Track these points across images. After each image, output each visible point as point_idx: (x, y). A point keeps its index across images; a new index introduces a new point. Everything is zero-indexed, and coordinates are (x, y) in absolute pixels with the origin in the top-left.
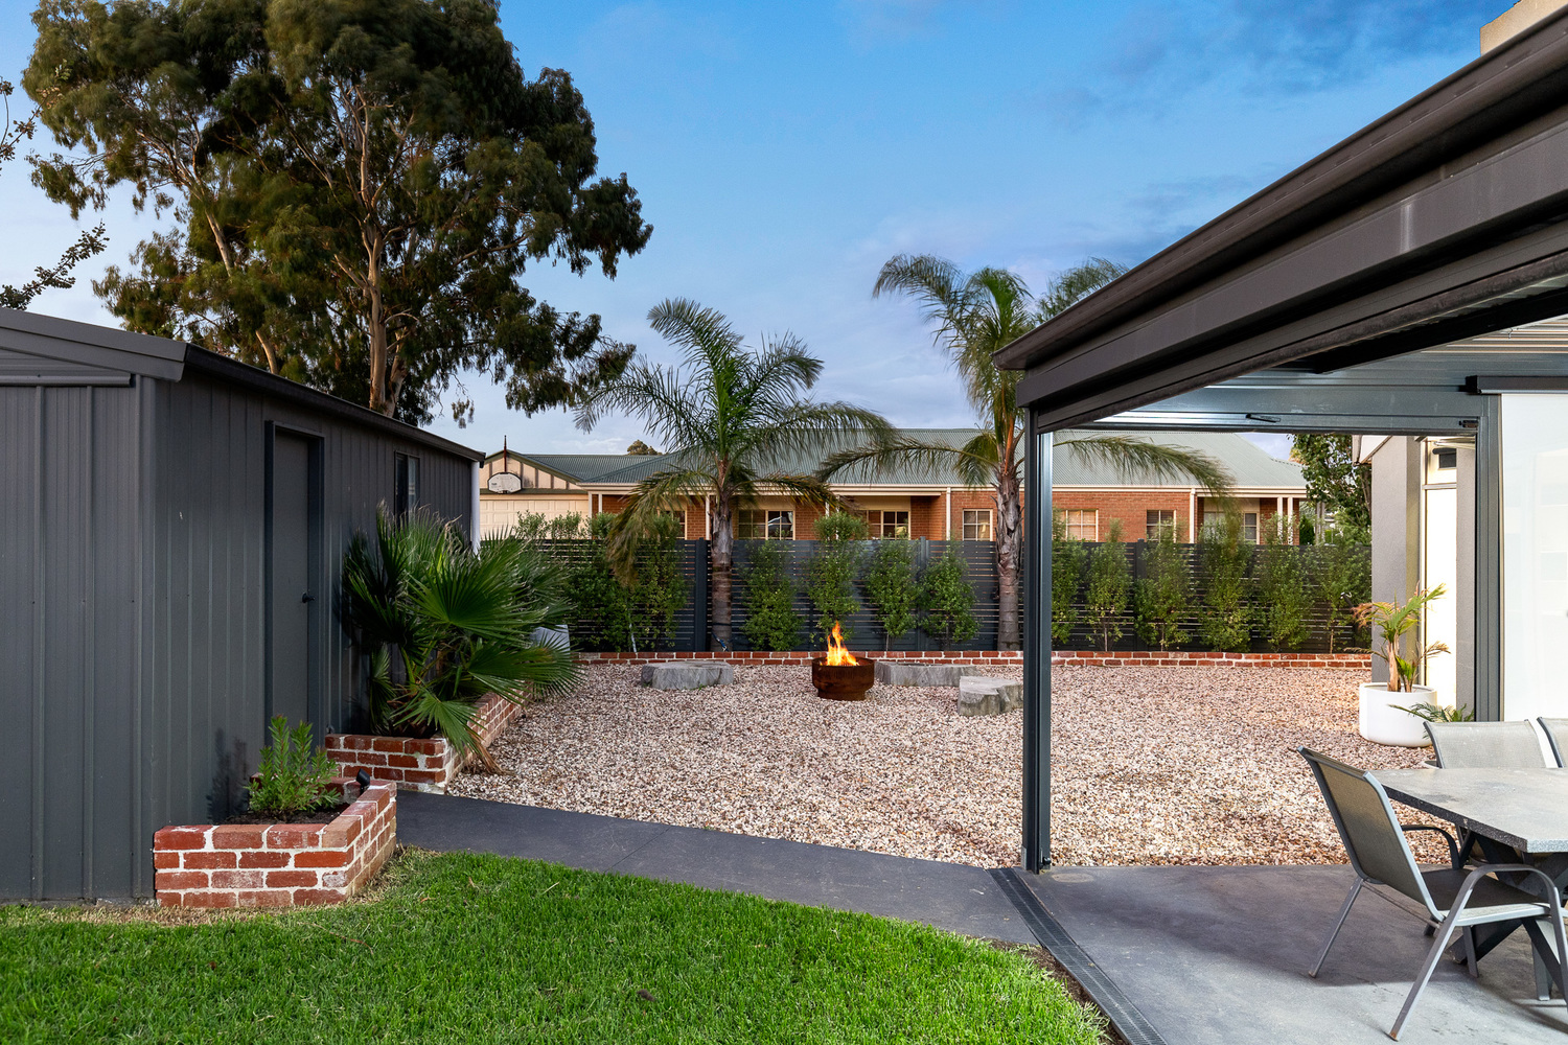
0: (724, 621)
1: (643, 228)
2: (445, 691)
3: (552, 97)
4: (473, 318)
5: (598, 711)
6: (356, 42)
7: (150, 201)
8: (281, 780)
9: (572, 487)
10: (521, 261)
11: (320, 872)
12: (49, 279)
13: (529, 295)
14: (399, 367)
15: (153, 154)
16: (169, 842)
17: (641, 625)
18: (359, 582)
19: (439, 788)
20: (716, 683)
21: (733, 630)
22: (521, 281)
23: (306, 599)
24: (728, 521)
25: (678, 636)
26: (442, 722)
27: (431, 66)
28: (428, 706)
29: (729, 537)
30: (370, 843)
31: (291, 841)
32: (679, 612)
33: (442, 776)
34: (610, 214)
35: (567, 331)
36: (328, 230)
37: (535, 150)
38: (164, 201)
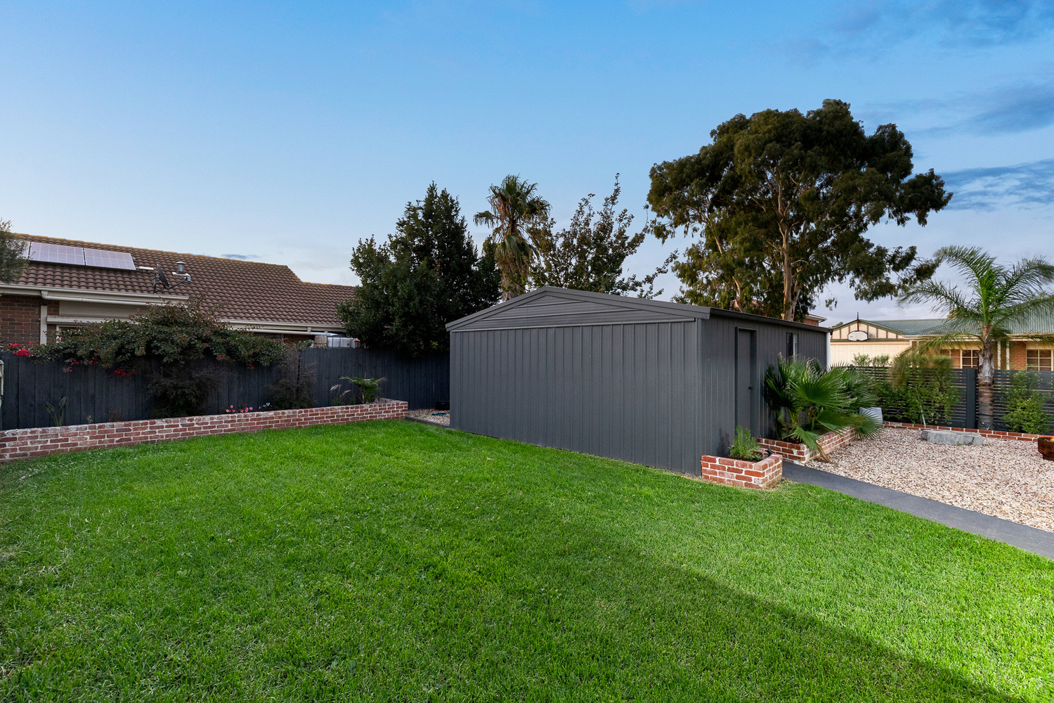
0: (987, 414)
1: (945, 195)
2: (807, 427)
3: (884, 139)
4: (838, 257)
5: (890, 448)
6: (772, 150)
7: (690, 230)
8: (740, 447)
9: (900, 337)
10: (865, 225)
11: (753, 478)
12: (660, 271)
13: (870, 242)
14: (798, 285)
15: (691, 213)
16: (706, 459)
17: (929, 412)
18: (771, 383)
19: (802, 463)
20: (970, 444)
21: (995, 419)
22: (864, 235)
23: (750, 388)
24: (990, 359)
25: (953, 419)
26: (804, 439)
27: (811, 147)
28: (798, 432)
29: (991, 368)
30: (771, 473)
31: (744, 466)
32: (953, 406)
33: (804, 459)
34: (922, 193)
35: (894, 257)
36: (763, 231)
37: (872, 172)
38: (695, 230)
